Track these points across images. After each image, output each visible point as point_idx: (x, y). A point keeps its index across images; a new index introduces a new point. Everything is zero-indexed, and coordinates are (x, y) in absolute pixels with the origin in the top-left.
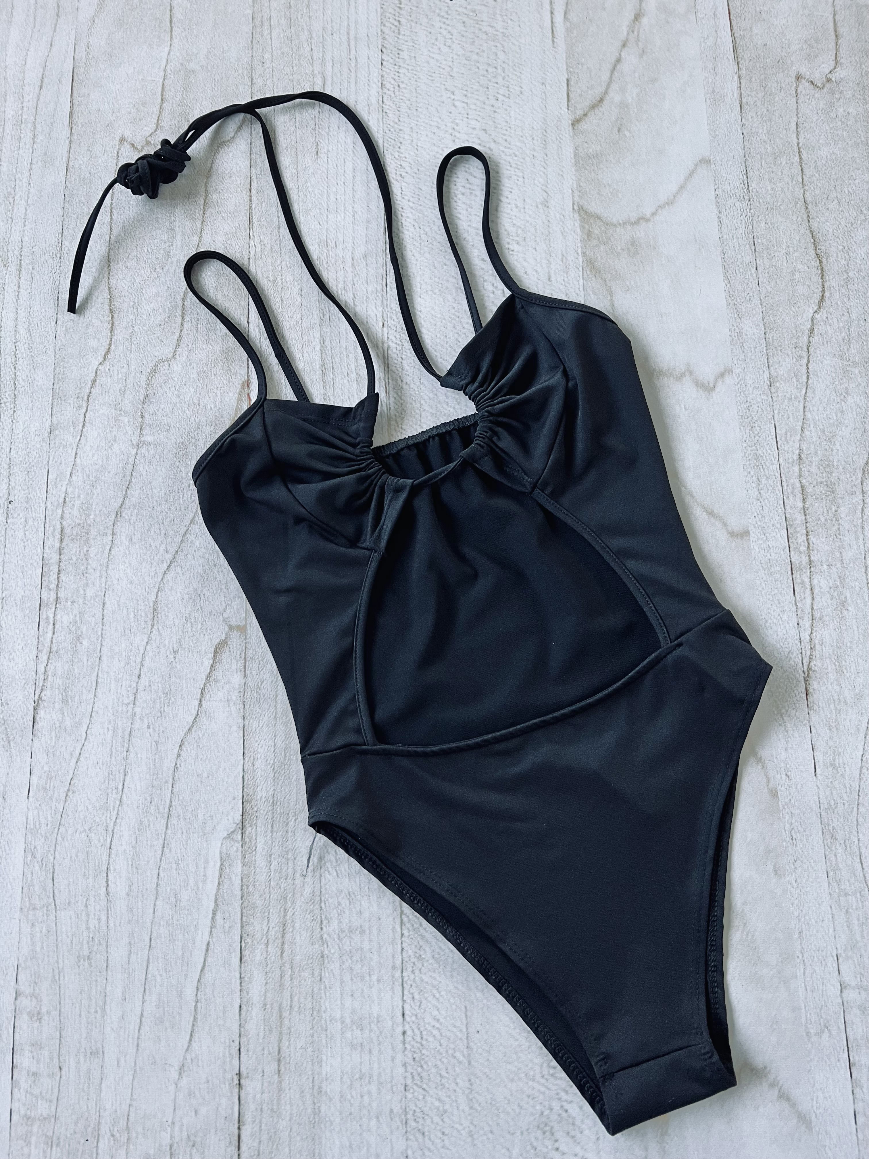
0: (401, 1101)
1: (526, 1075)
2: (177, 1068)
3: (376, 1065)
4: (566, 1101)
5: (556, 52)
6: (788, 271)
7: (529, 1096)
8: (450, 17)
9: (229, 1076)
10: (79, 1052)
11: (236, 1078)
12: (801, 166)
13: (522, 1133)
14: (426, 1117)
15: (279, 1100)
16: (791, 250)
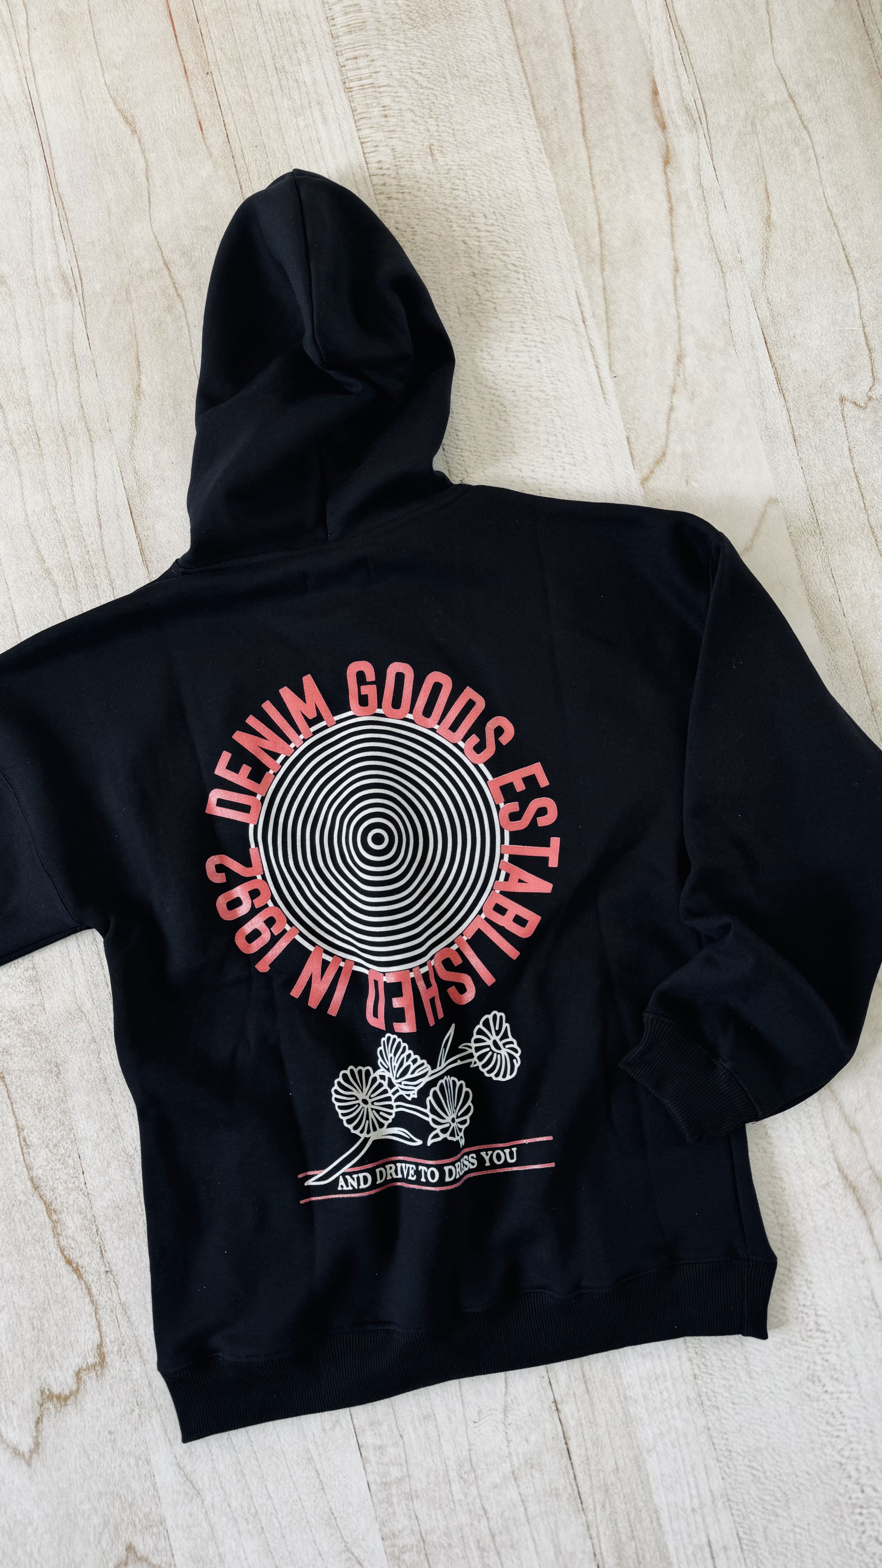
0: (694, 1388)
1: (790, 1341)
2: (501, 1411)
3: (666, 1367)
4: (825, 1353)
5: (610, 409)
6: (869, 597)
7: (795, 1358)
8: (498, 387)
9: (546, 1405)
10: (413, 1419)
11: (553, 1405)
12: (861, 491)
13: (796, 1387)
14: (717, 1395)
15: (593, 1413)
16: (867, 576)
